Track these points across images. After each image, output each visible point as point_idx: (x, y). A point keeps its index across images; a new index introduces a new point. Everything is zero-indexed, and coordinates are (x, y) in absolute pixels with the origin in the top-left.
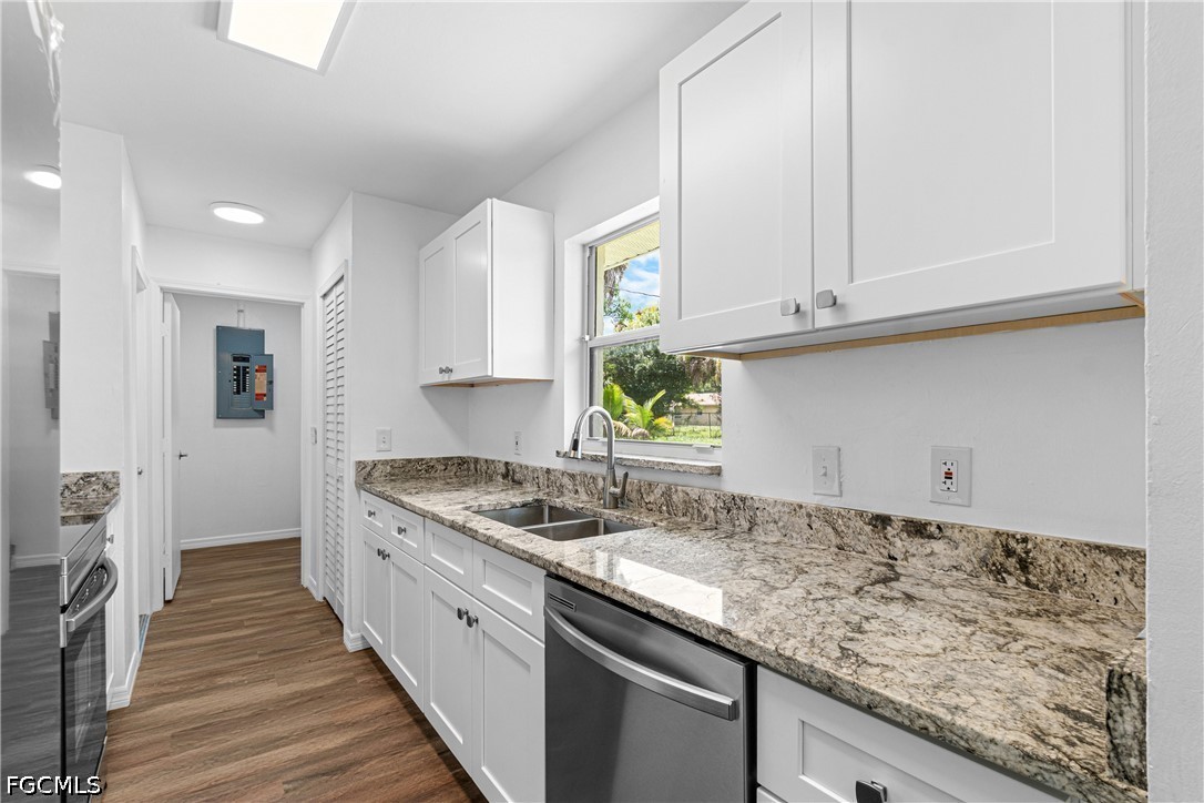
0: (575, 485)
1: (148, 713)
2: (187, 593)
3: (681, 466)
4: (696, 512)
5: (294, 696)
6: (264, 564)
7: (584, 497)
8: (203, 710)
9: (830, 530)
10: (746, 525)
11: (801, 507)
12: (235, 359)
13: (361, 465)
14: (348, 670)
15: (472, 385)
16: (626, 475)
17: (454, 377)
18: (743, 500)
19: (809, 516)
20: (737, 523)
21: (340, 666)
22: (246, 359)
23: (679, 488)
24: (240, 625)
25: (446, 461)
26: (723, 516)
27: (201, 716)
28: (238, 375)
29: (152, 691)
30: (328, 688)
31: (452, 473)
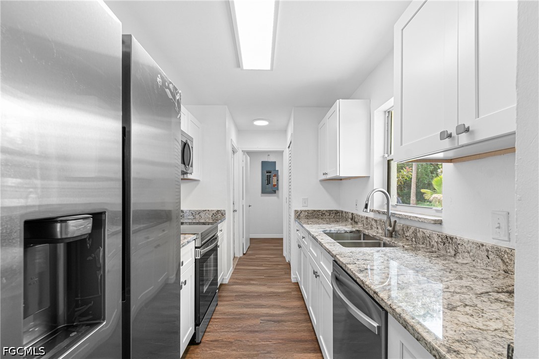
0: (377, 225)
1: (232, 287)
2: (250, 252)
3: (420, 218)
4: (428, 243)
5: (271, 293)
6: (274, 246)
7: (380, 231)
8: (245, 290)
9: (500, 260)
10: (453, 253)
11: (483, 245)
12: (267, 172)
13: (296, 212)
14: (290, 288)
15: (341, 180)
16: (395, 222)
17: (328, 177)
18: (452, 238)
19: (488, 251)
20: (448, 251)
21: (288, 286)
22: (270, 172)
23: (421, 230)
24: (261, 266)
25: (330, 212)
26: (441, 246)
27: (244, 292)
28: (268, 178)
29: (234, 281)
30: (282, 293)
31: (333, 217)
